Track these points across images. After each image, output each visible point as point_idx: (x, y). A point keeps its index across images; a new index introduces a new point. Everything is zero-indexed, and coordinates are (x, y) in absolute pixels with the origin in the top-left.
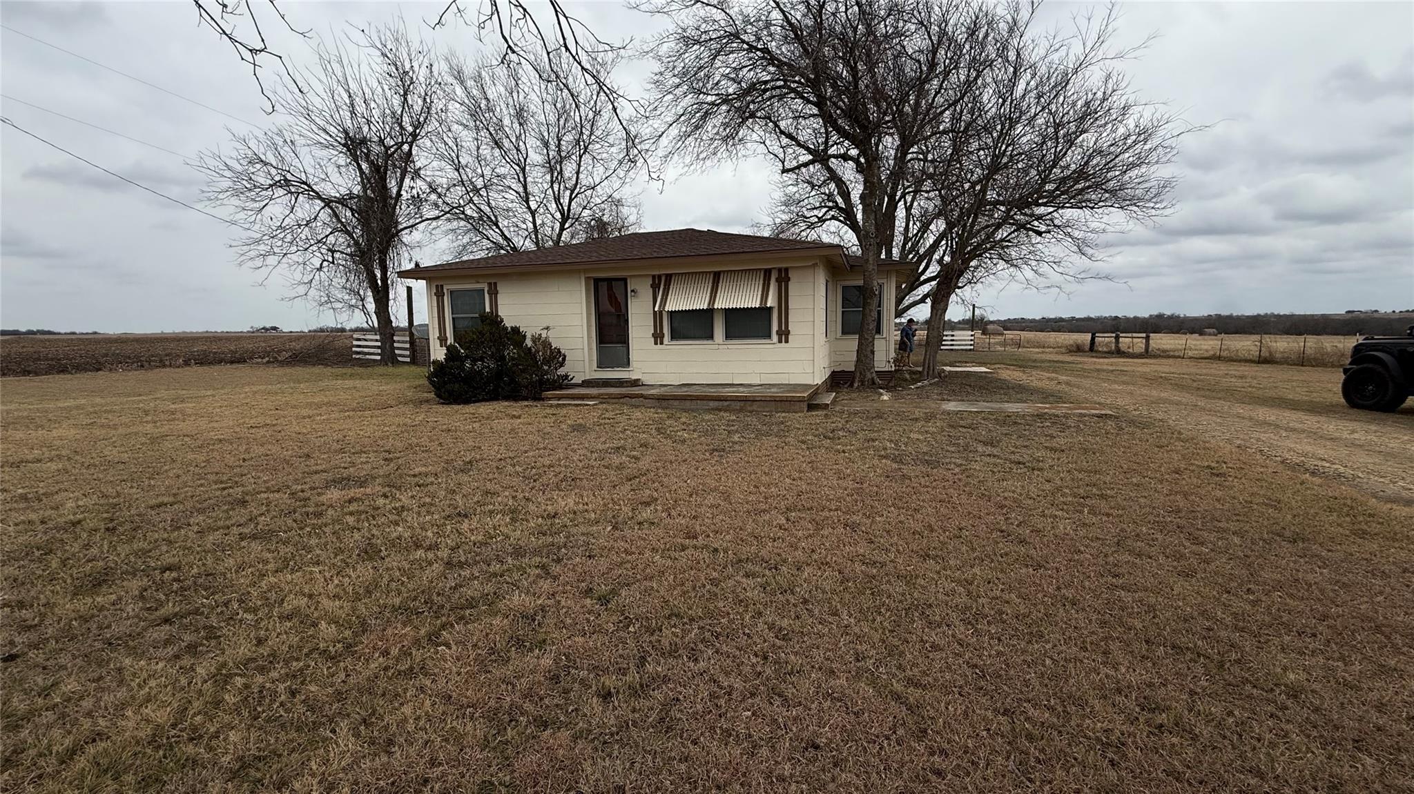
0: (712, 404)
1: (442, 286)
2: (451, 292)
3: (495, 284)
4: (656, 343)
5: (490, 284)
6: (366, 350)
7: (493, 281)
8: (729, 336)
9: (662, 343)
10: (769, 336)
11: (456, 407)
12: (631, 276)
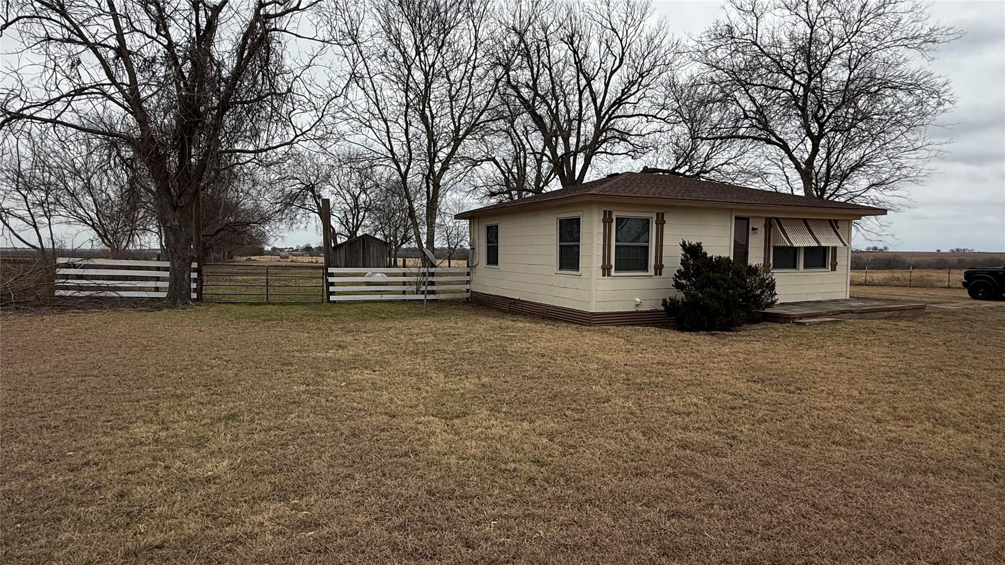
1: (610, 212)
3: (663, 214)
5: (658, 214)
7: (660, 211)
8: (806, 266)
12: (753, 217)
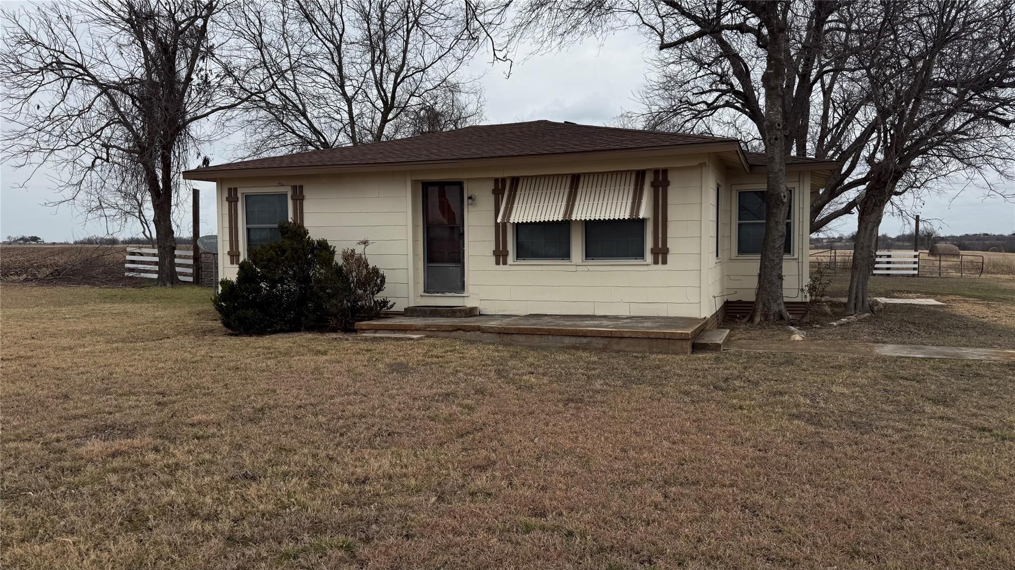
0: (567, 341)
1: (236, 189)
2: (247, 197)
3: (301, 187)
4: (498, 263)
5: (294, 188)
6: (140, 266)
7: (298, 184)
8: (590, 254)
9: (505, 263)
10: (641, 255)
11: (247, 339)
12: (468, 180)
